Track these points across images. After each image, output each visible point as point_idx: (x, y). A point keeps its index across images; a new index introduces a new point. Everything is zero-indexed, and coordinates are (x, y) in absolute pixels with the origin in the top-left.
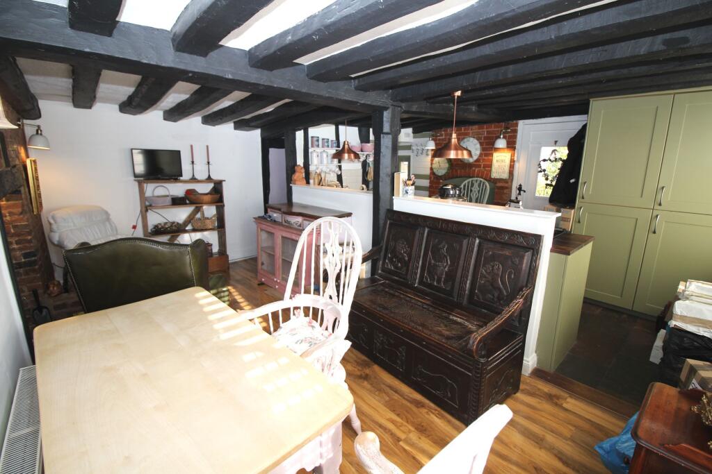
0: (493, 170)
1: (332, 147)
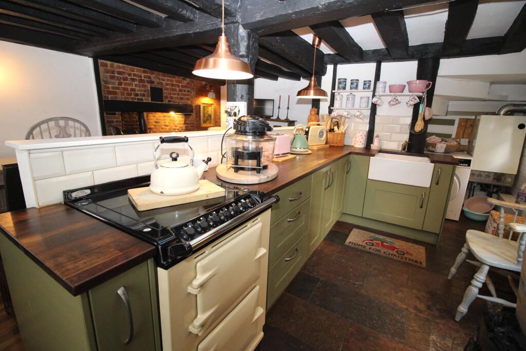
1: (364, 88)
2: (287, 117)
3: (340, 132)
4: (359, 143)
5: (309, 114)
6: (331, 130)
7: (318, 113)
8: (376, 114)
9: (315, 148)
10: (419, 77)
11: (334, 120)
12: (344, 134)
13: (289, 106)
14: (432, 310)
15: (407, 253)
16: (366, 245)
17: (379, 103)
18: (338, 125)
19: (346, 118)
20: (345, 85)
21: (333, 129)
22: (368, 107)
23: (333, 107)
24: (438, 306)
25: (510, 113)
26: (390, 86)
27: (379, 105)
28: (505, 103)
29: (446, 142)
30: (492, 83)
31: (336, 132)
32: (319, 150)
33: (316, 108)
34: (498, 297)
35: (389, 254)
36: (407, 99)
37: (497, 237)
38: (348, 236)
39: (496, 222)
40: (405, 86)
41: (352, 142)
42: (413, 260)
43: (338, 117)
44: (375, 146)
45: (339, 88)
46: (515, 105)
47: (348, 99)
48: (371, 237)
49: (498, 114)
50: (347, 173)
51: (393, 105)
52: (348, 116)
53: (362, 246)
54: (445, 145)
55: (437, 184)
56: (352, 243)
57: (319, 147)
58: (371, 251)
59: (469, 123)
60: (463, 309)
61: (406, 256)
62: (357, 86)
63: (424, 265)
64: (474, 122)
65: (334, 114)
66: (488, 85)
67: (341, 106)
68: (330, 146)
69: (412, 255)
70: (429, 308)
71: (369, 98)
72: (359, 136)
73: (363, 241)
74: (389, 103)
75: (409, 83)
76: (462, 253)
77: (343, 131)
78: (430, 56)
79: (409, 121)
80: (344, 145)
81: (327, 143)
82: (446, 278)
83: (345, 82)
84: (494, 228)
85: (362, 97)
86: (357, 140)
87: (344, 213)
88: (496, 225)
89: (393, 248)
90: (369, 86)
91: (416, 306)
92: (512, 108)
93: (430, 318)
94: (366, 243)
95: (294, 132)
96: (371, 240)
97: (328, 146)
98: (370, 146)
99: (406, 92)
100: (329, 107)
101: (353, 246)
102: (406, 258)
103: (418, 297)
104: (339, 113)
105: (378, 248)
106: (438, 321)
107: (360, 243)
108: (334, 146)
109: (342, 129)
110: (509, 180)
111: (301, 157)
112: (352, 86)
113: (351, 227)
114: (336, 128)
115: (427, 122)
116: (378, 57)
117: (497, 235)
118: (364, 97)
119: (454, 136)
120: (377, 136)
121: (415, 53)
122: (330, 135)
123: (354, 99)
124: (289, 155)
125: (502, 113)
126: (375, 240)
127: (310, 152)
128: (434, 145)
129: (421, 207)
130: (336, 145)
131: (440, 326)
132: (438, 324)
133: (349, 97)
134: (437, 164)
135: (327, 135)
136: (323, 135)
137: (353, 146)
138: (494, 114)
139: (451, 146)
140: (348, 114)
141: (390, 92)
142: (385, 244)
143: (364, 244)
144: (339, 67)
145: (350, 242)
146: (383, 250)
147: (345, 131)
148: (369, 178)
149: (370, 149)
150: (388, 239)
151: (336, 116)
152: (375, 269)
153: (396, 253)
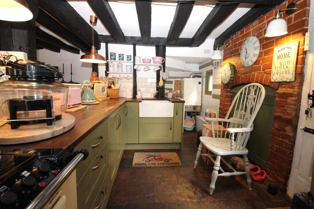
0: (274, 70)
1: (127, 60)
2: (71, 80)
3: (116, 88)
4: (129, 95)
5: (91, 76)
6: (110, 87)
7: (98, 76)
8: (136, 77)
9: (101, 100)
10: (157, 55)
11: (111, 81)
12: (118, 90)
13: (72, 72)
14: (197, 194)
15: (170, 159)
16: (146, 162)
17: (138, 69)
18: (113, 83)
19: (118, 79)
20: (115, 57)
21: (111, 87)
22: (131, 72)
23: (108, 71)
24: (199, 189)
25: (194, 77)
26: (143, 59)
27: (138, 70)
28: (192, 73)
29: (172, 92)
30: (187, 63)
31: (113, 88)
32: (103, 101)
33: (96, 72)
34: (226, 171)
35: (161, 164)
36: (154, 67)
37: (212, 138)
38: (133, 159)
39: (209, 130)
40: (151, 60)
41: (124, 95)
42: (174, 163)
43: (113, 78)
44: (139, 96)
45: (111, 59)
46: (196, 73)
47: (118, 66)
48: (147, 155)
49: (190, 78)
50: (126, 115)
51: (146, 71)
52: (120, 78)
53: (144, 164)
54: (172, 94)
55: (177, 114)
56: (137, 164)
57: (103, 99)
58: (150, 165)
59: (179, 83)
60: (213, 186)
61: (170, 162)
62: (123, 58)
63: (181, 164)
64: (180, 82)
65: (110, 76)
66: (185, 63)
67: (114, 71)
68: (111, 98)
69: (172, 160)
70: (195, 193)
71: (131, 66)
72: (128, 91)
73: (143, 160)
74: (144, 69)
75: (153, 58)
76: (198, 151)
77: (118, 88)
78: (161, 44)
79: (155, 80)
80: (120, 98)
81: (107, 96)
82: (193, 168)
83: (115, 55)
84: (208, 133)
85: (127, 66)
86: (128, 93)
87: (126, 144)
88: (209, 131)
89: (161, 159)
90: (131, 59)
91: (189, 196)
92: (195, 75)
93: (199, 201)
94: (146, 161)
95: (83, 87)
96: (148, 158)
97: (109, 98)
98: (136, 97)
99: (152, 63)
100: (106, 72)
101: (138, 166)
102: (170, 163)
103: (187, 188)
104: (113, 76)
105: (153, 162)
106: (203, 200)
107: (142, 162)
108: (113, 98)
109: (117, 86)
110: (199, 108)
111: (91, 106)
112: (120, 58)
113: (133, 152)
114: (112, 86)
115: (164, 81)
116: (134, 42)
117: (212, 136)
118: (128, 66)
119: (173, 89)
120: (139, 90)
121: (154, 42)
122: (109, 90)
123: (122, 66)
124: (80, 105)
125: (191, 77)
126: (150, 157)
127: (98, 102)
128: (167, 94)
129: (171, 129)
130: (114, 97)
131: (206, 203)
132: (204, 202)
133: (119, 65)
134: (175, 103)
135: (107, 91)
136: (104, 91)
137: (125, 98)
138: (188, 77)
139: (174, 94)
140: (119, 77)
141: (143, 63)
142: (156, 158)
143: (144, 162)
144: (109, 45)
145: (136, 164)
146: (157, 162)
147: (119, 88)
148: (140, 116)
149: (136, 98)
150: (157, 154)
151: (111, 77)
152: (157, 178)
153: (164, 162)
